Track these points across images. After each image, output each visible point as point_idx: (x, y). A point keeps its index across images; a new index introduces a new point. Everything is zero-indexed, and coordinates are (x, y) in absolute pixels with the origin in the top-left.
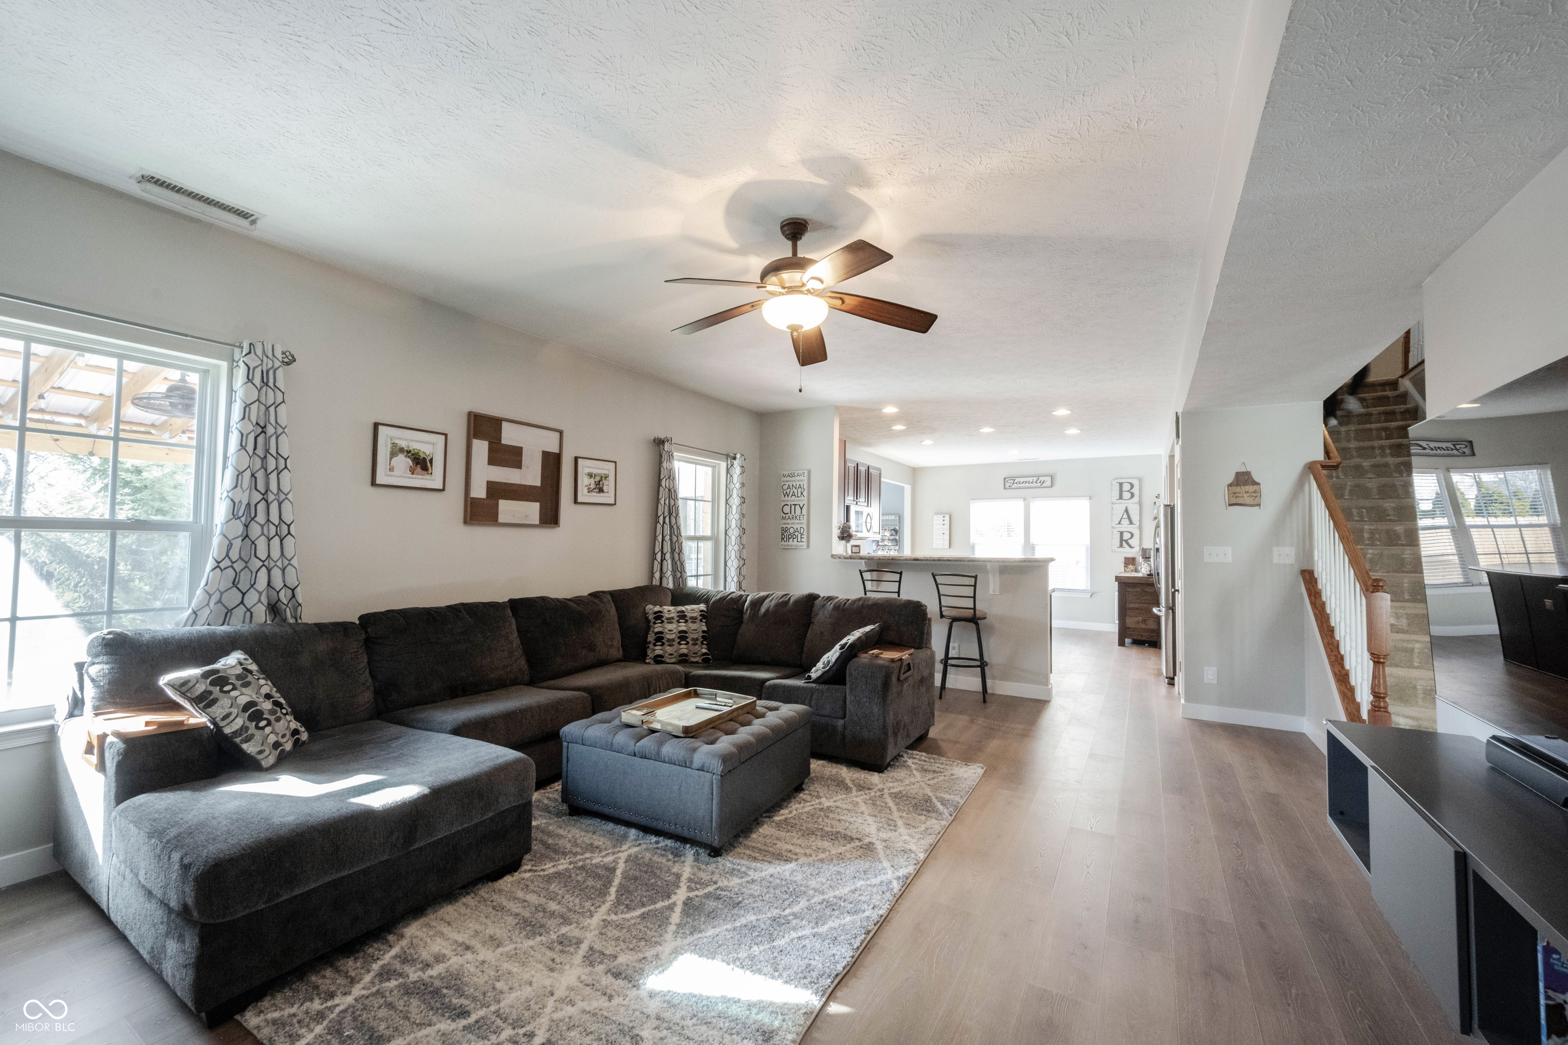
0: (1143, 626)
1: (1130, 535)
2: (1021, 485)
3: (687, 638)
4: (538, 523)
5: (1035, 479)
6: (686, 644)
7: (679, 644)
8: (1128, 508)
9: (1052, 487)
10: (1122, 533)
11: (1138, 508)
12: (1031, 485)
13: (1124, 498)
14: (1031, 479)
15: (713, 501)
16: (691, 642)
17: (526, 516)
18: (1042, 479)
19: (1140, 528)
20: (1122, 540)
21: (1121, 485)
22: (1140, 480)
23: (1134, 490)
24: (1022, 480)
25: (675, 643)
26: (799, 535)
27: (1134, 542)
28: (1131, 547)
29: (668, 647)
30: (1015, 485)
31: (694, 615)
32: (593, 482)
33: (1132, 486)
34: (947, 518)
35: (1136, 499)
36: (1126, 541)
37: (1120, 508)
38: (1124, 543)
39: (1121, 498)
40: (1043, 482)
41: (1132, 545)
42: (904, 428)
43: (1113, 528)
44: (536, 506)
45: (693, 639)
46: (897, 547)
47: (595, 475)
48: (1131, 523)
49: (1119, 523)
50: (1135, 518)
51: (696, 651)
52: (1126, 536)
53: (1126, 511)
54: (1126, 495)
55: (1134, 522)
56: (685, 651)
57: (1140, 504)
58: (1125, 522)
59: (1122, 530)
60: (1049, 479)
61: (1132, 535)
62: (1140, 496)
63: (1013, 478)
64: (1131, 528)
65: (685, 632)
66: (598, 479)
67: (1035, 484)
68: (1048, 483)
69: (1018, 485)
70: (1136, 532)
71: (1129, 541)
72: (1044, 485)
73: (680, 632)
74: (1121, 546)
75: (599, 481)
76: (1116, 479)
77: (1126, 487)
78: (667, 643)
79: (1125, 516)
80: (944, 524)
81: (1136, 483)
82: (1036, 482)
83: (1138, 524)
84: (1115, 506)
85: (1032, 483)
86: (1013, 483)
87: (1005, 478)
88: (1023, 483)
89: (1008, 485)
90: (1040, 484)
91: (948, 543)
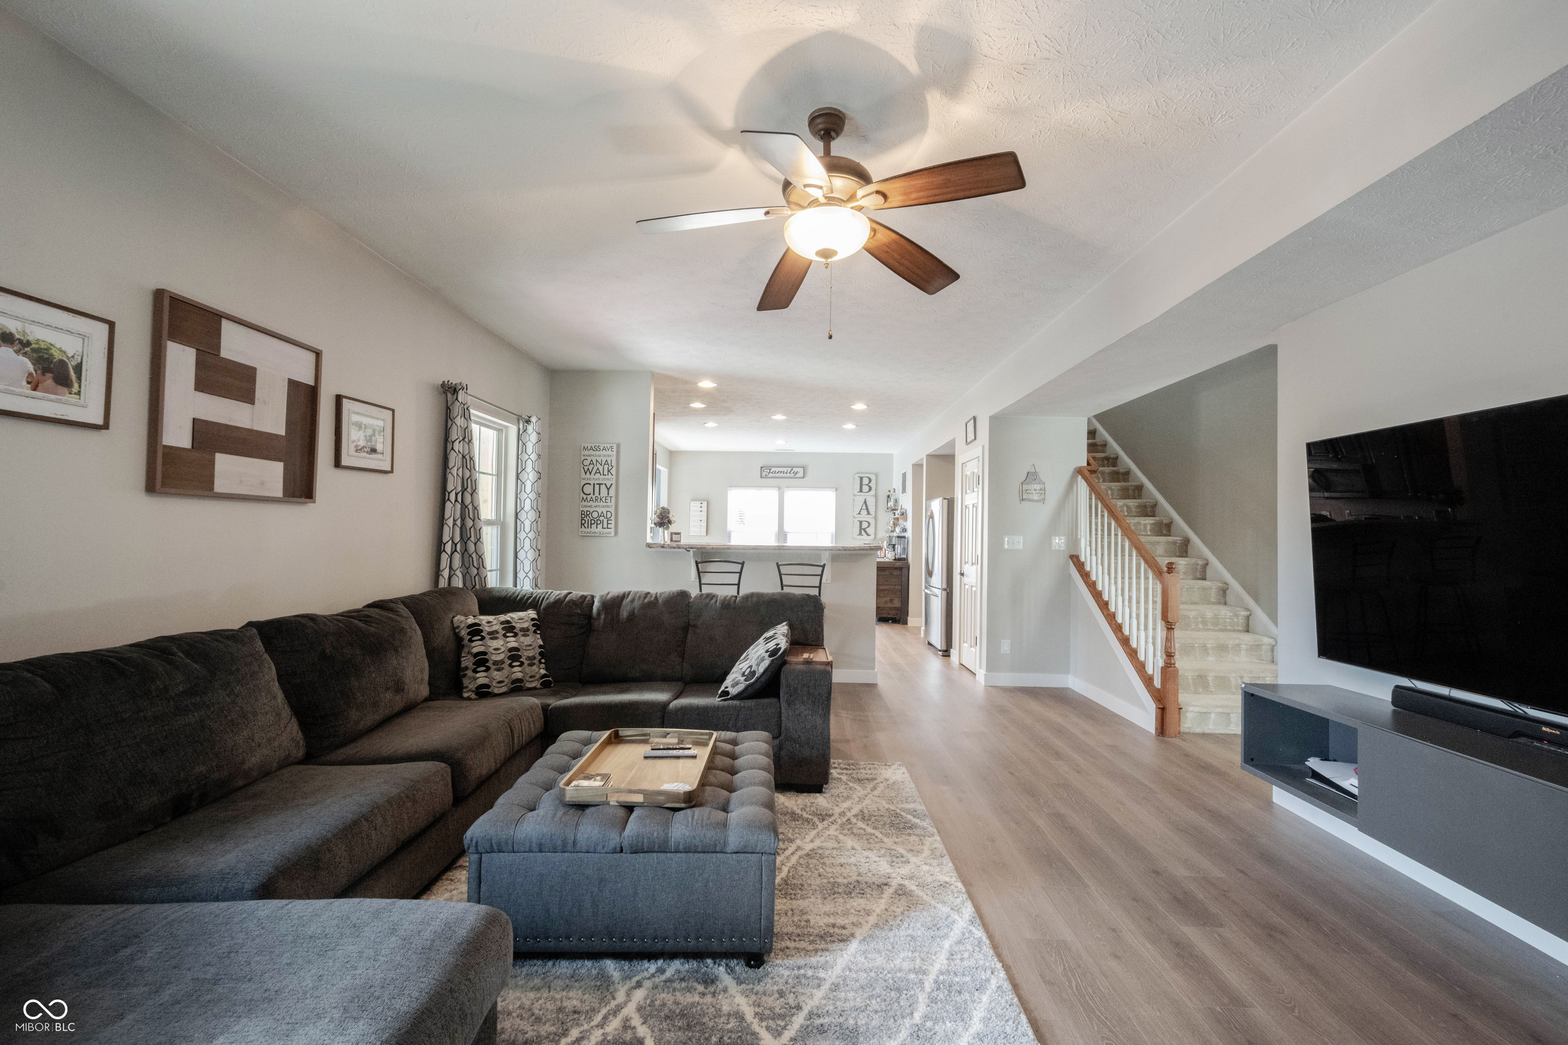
0: (890, 605)
1: (867, 524)
2: (776, 475)
3: (520, 657)
4: (280, 494)
5: (789, 469)
6: (520, 666)
7: (511, 666)
8: (867, 500)
9: (804, 478)
10: (861, 522)
11: (874, 500)
12: (785, 475)
13: (863, 491)
14: (785, 470)
15: (498, 475)
16: (526, 663)
17: (262, 483)
18: (795, 470)
19: (876, 518)
20: (861, 528)
21: (861, 478)
22: (876, 475)
23: (873, 484)
24: (777, 470)
25: (506, 666)
26: (605, 521)
27: (870, 530)
28: (868, 535)
29: (496, 673)
30: (771, 475)
31: (525, 625)
32: (362, 438)
33: (870, 481)
34: (705, 504)
35: (873, 492)
36: (864, 530)
37: (860, 500)
38: (863, 532)
39: (861, 491)
40: (796, 473)
41: (869, 533)
42: (703, 406)
43: (854, 517)
44: (277, 468)
45: (529, 658)
47: (366, 427)
48: (869, 513)
49: (859, 514)
50: (872, 509)
51: (533, 674)
52: (865, 525)
53: (865, 502)
54: (865, 488)
55: (871, 513)
56: (520, 675)
57: (876, 496)
58: (864, 512)
59: (861, 519)
60: (801, 470)
61: (869, 524)
62: (876, 490)
63: (769, 468)
64: (869, 518)
65: (516, 649)
66: (369, 432)
67: (788, 475)
68: (801, 474)
69: (774, 475)
70: (872, 522)
71: (867, 529)
72: (797, 475)
73: (511, 650)
74: (860, 534)
75: (371, 436)
76: (858, 473)
77: (866, 481)
78: (493, 667)
79: (864, 507)
80: (701, 511)
81: (873, 477)
82: (790, 473)
83: (874, 515)
84: (856, 498)
85: (786, 473)
86: (769, 473)
87: (761, 467)
88: (778, 473)
89: (764, 474)
90: (793, 475)
91: (705, 530)
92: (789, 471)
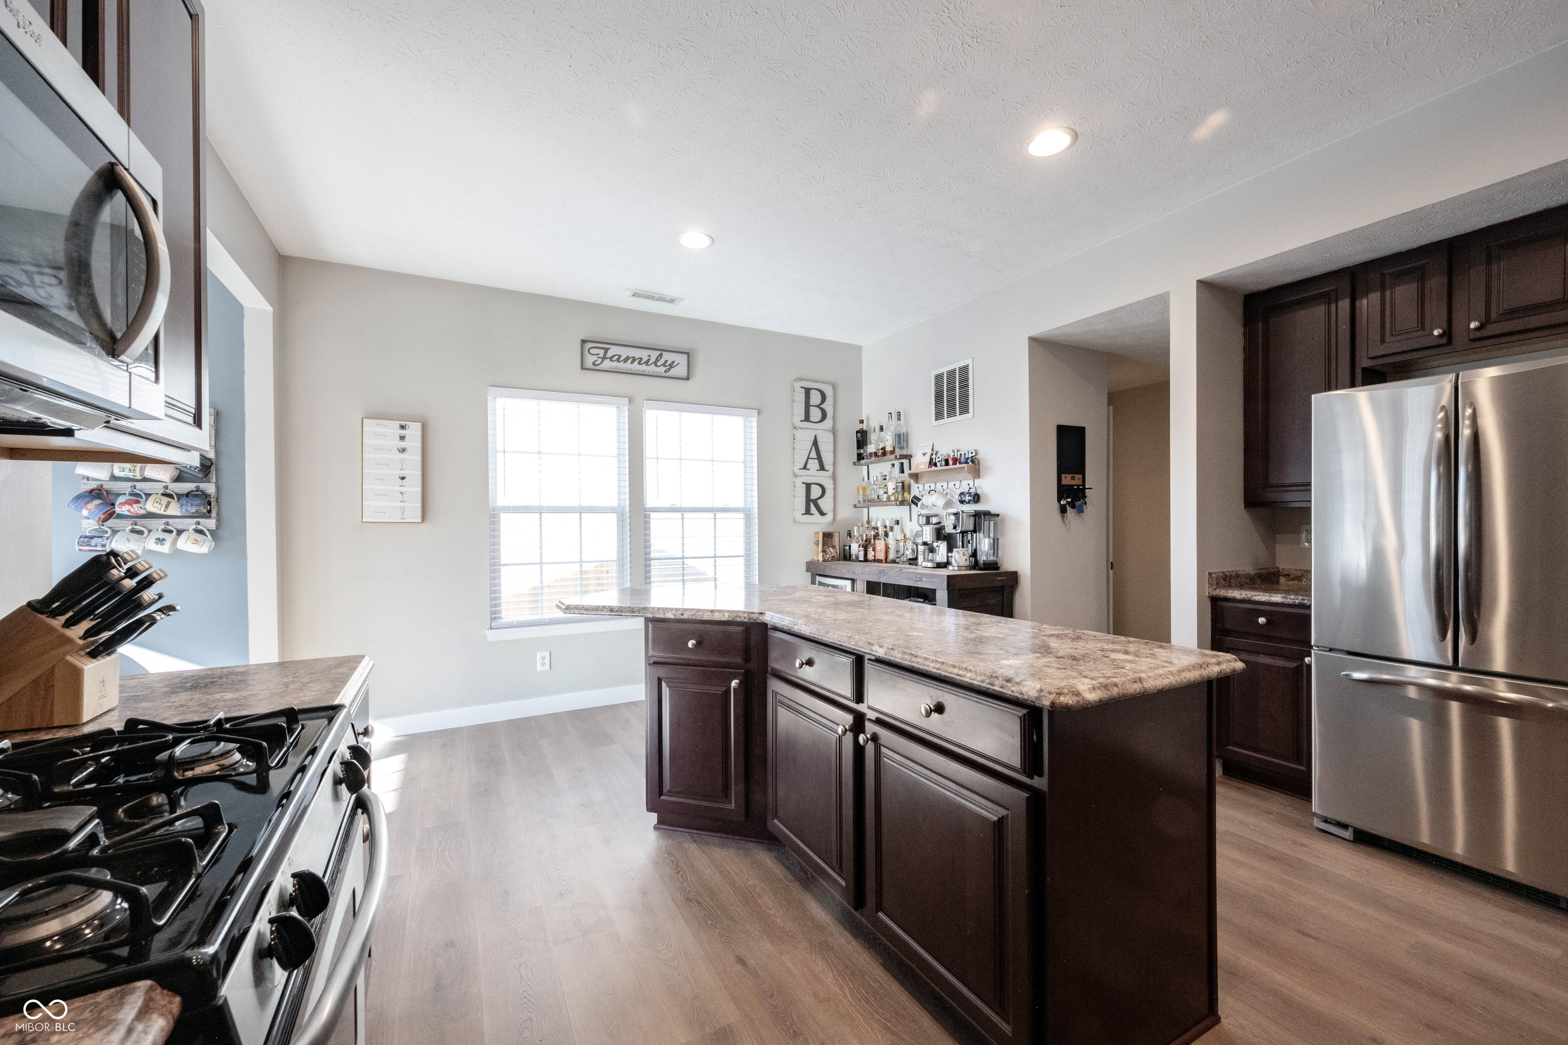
1: (819, 491)
2: (621, 366)
5: (654, 355)
8: (819, 440)
9: (688, 378)
10: (808, 486)
11: (830, 441)
12: (643, 367)
13: (812, 419)
14: (637, 353)
18: (667, 357)
19: (834, 477)
20: (808, 500)
21: (807, 391)
22: (834, 387)
23: (828, 406)
24: (625, 352)
27: (826, 504)
28: (822, 513)
30: (607, 364)
33: (824, 397)
34: (414, 430)
35: (828, 423)
36: (812, 503)
37: (805, 438)
38: (813, 508)
39: (807, 418)
40: (671, 366)
41: (824, 510)
43: (796, 476)
46: (211, 523)
48: (822, 468)
49: (805, 468)
50: (827, 459)
52: (816, 492)
53: (815, 443)
54: (815, 414)
55: (826, 467)
57: (834, 431)
58: (814, 465)
59: (809, 480)
60: (682, 360)
61: (824, 490)
62: (833, 419)
63: (605, 345)
64: (824, 478)
67: (652, 369)
68: (680, 370)
69: (615, 365)
70: (827, 486)
71: (819, 501)
72: (673, 372)
74: (808, 512)
76: (801, 380)
77: (815, 398)
79: (814, 454)
80: (403, 450)
81: (829, 392)
82: (655, 363)
83: (831, 471)
84: (798, 433)
85: (647, 363)
86: (604, 358)
87: (584, 342)
88: (625, 360)
89: (590, 360)
90: (662, 369)
91: (419, 505)
92: (653, 360)
